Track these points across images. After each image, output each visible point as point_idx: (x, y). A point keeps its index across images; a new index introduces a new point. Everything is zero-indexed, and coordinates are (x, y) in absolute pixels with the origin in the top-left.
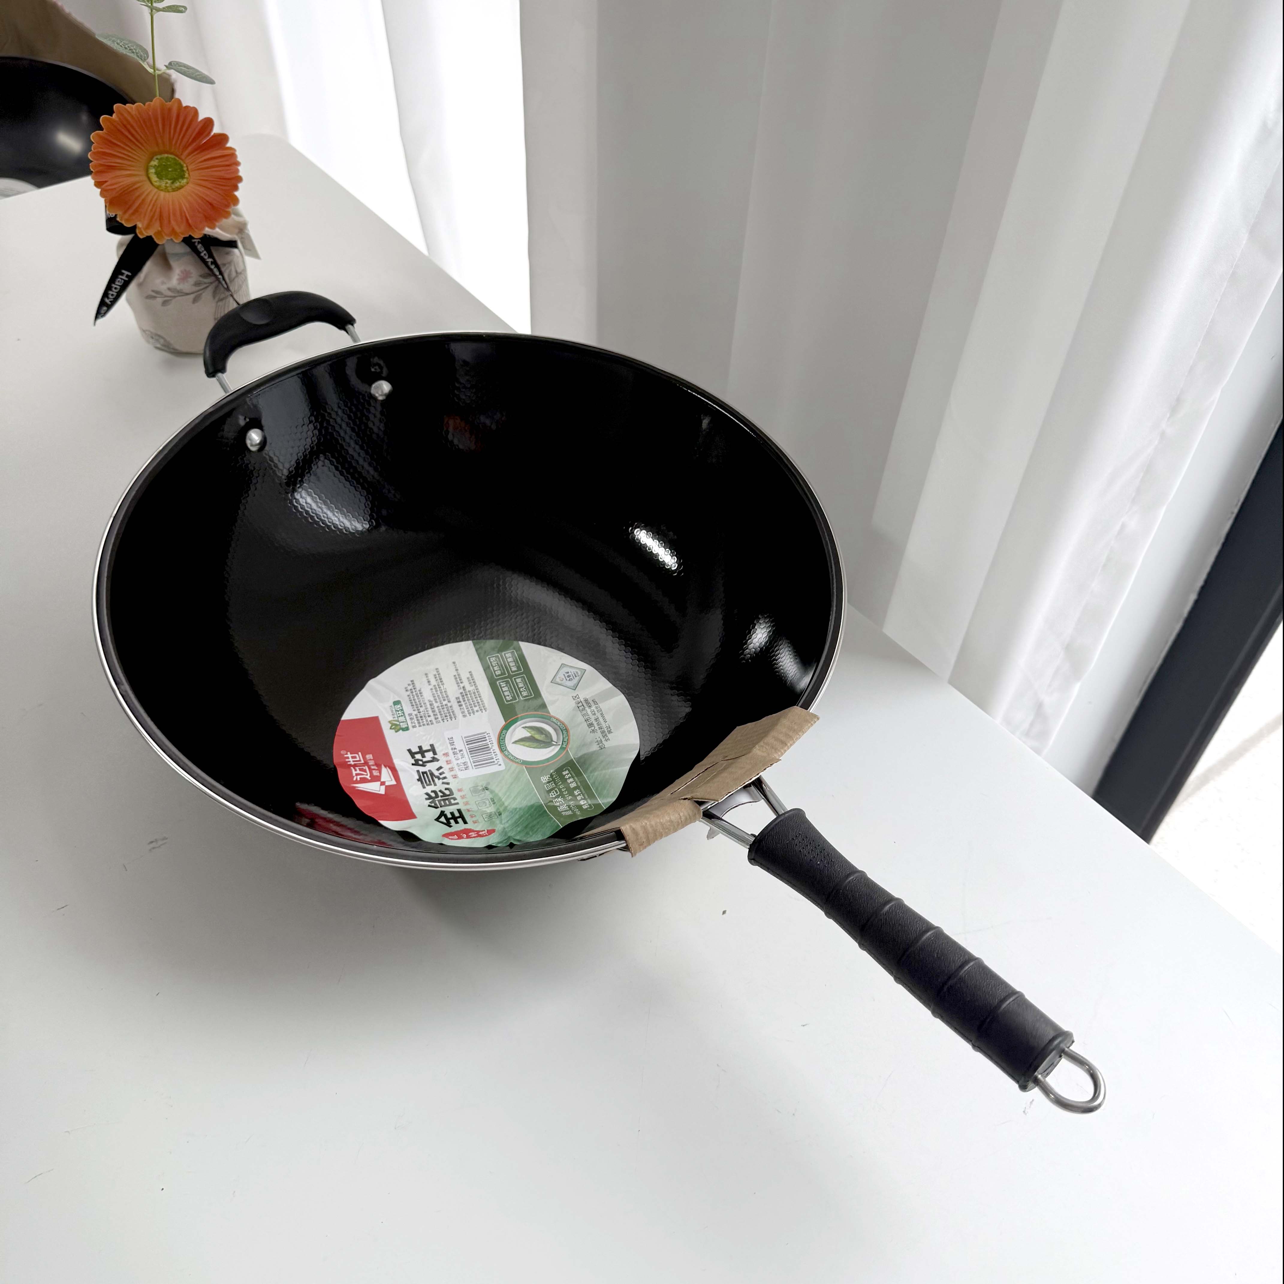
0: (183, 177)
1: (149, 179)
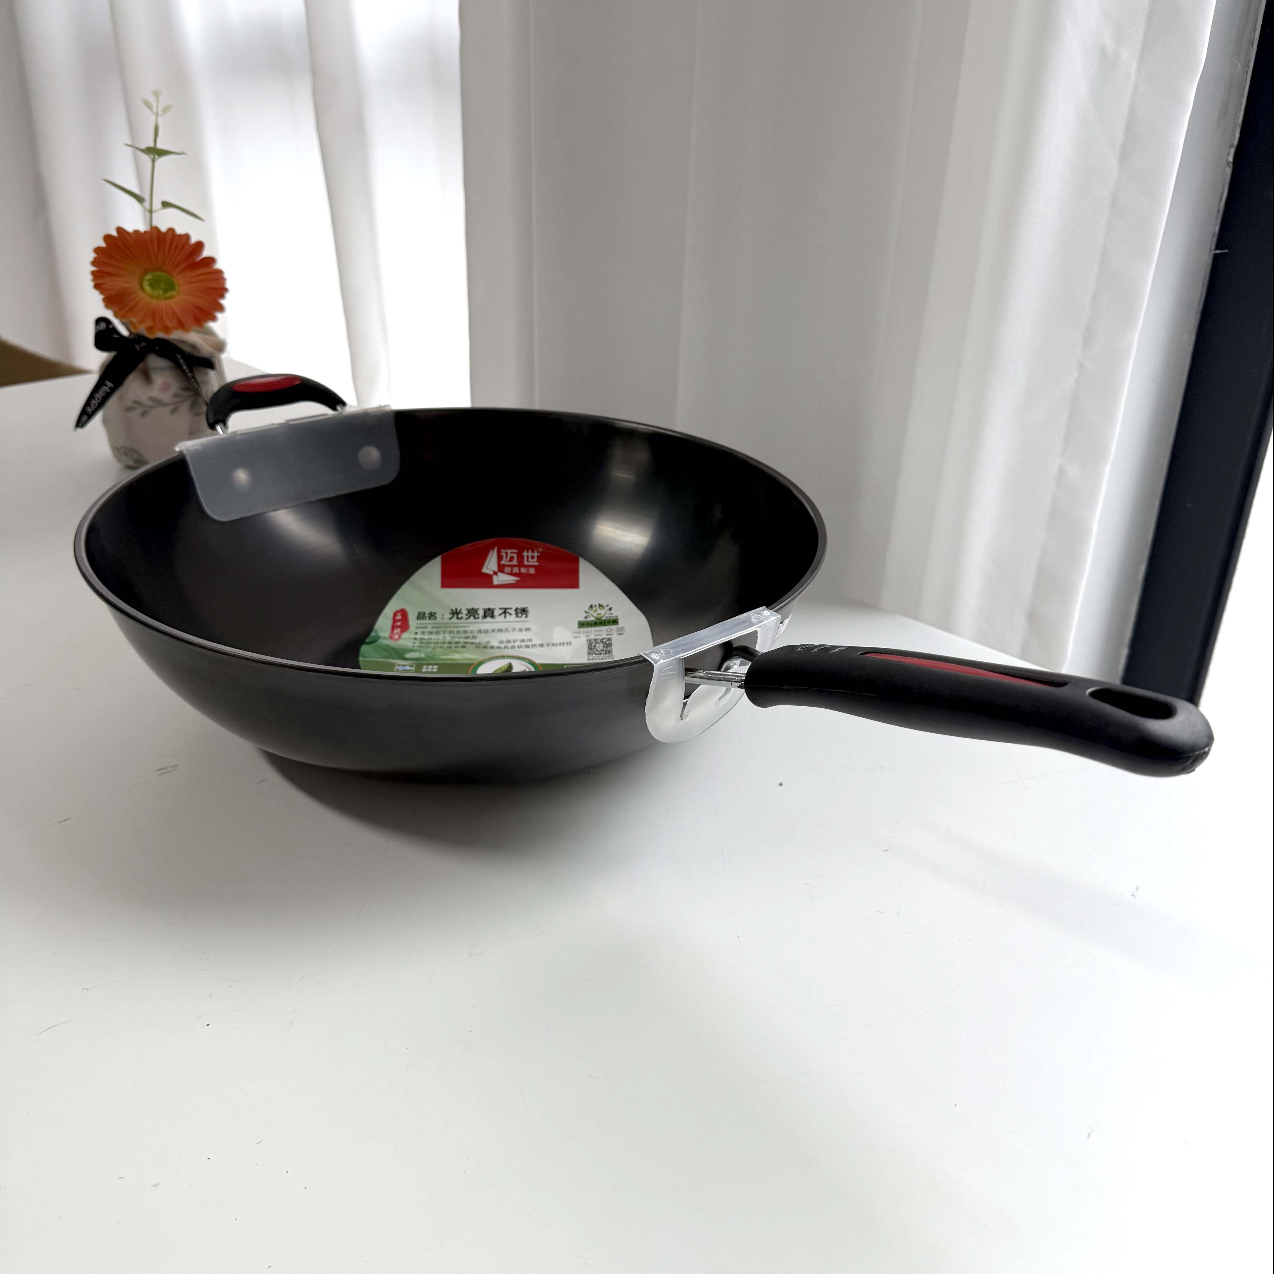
0: (173, 289)
1: (143, 289)
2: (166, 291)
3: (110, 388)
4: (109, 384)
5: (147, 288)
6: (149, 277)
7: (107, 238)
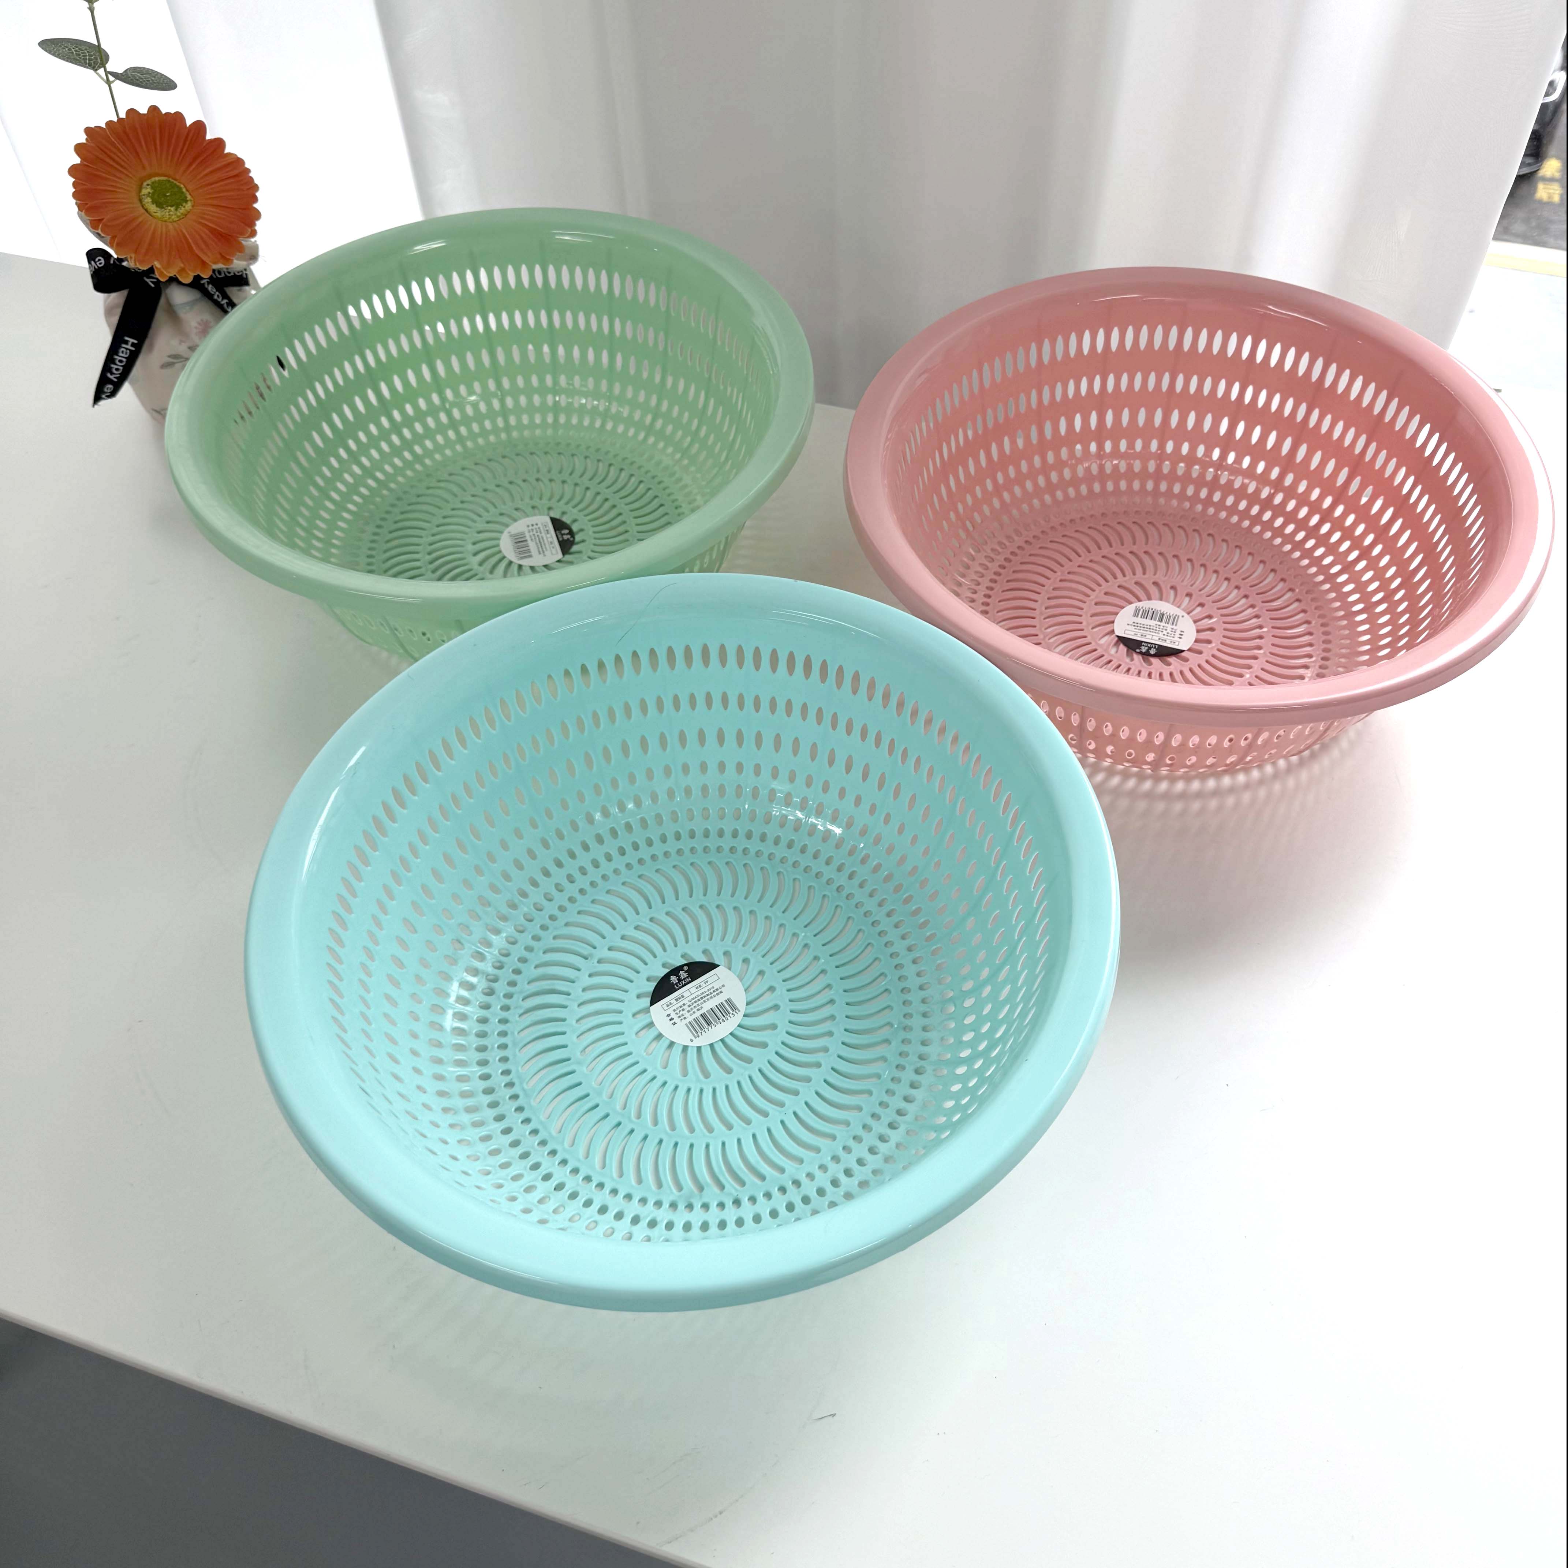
0: (186, 201)
1: (146, 210)
2: (177, 206)
3: (133, 345)
4: (131, 340)
5: (153, 208)
6: (146, 190)
7: (79, 149)
